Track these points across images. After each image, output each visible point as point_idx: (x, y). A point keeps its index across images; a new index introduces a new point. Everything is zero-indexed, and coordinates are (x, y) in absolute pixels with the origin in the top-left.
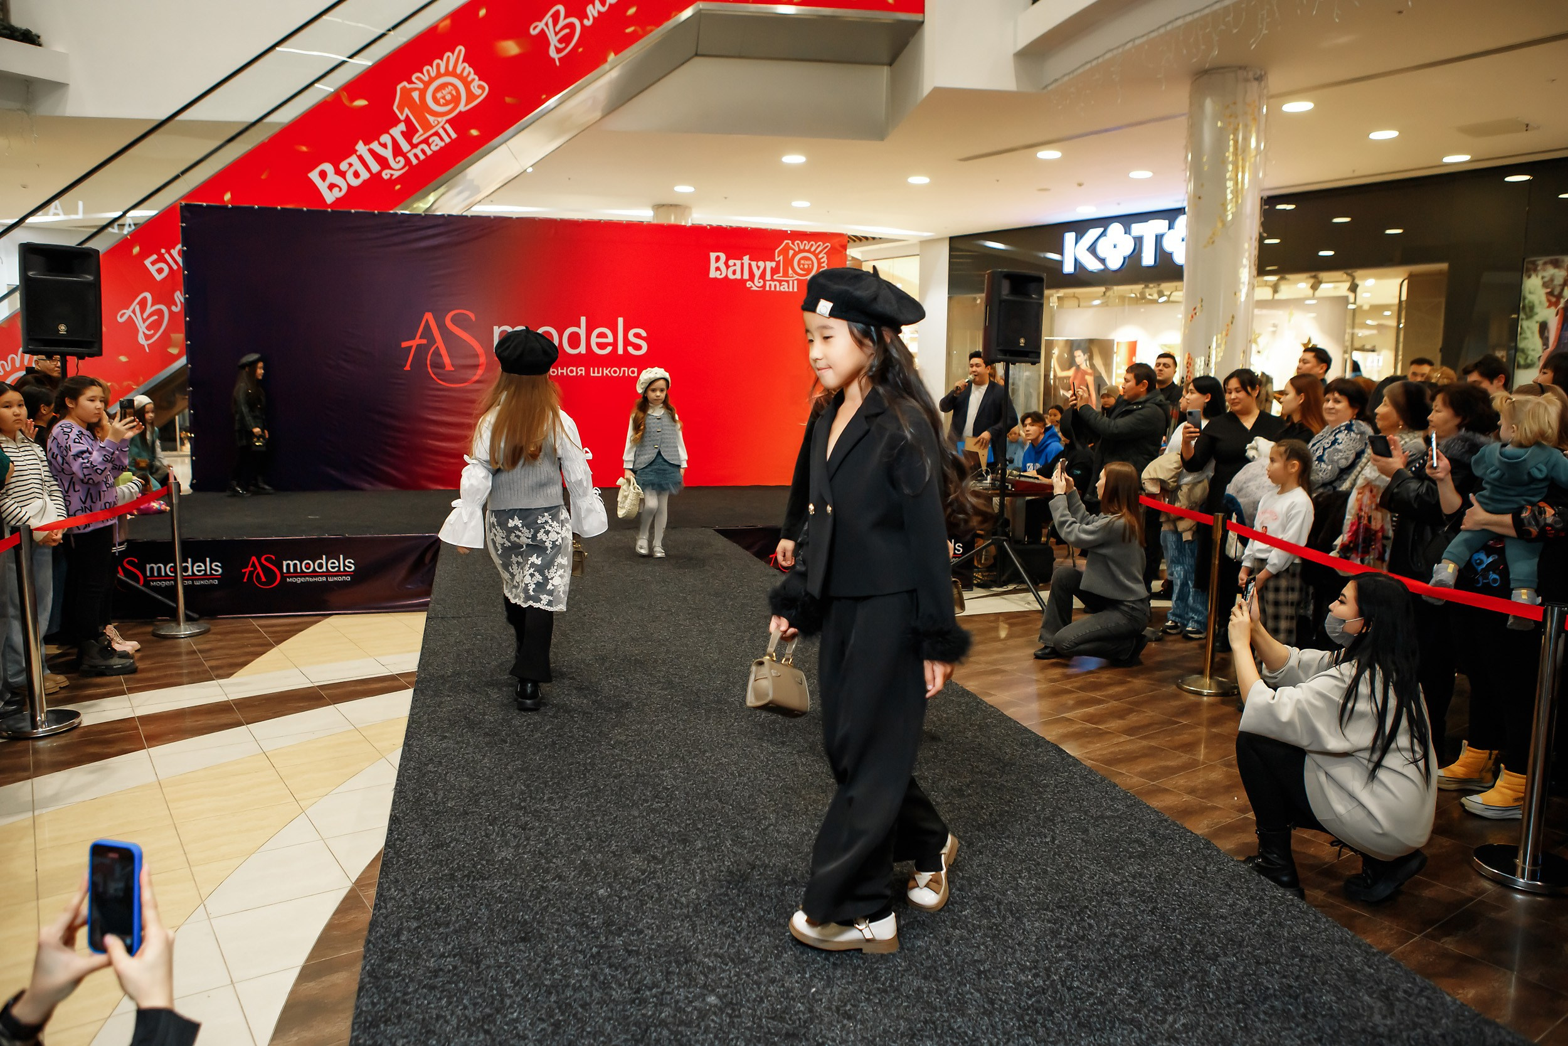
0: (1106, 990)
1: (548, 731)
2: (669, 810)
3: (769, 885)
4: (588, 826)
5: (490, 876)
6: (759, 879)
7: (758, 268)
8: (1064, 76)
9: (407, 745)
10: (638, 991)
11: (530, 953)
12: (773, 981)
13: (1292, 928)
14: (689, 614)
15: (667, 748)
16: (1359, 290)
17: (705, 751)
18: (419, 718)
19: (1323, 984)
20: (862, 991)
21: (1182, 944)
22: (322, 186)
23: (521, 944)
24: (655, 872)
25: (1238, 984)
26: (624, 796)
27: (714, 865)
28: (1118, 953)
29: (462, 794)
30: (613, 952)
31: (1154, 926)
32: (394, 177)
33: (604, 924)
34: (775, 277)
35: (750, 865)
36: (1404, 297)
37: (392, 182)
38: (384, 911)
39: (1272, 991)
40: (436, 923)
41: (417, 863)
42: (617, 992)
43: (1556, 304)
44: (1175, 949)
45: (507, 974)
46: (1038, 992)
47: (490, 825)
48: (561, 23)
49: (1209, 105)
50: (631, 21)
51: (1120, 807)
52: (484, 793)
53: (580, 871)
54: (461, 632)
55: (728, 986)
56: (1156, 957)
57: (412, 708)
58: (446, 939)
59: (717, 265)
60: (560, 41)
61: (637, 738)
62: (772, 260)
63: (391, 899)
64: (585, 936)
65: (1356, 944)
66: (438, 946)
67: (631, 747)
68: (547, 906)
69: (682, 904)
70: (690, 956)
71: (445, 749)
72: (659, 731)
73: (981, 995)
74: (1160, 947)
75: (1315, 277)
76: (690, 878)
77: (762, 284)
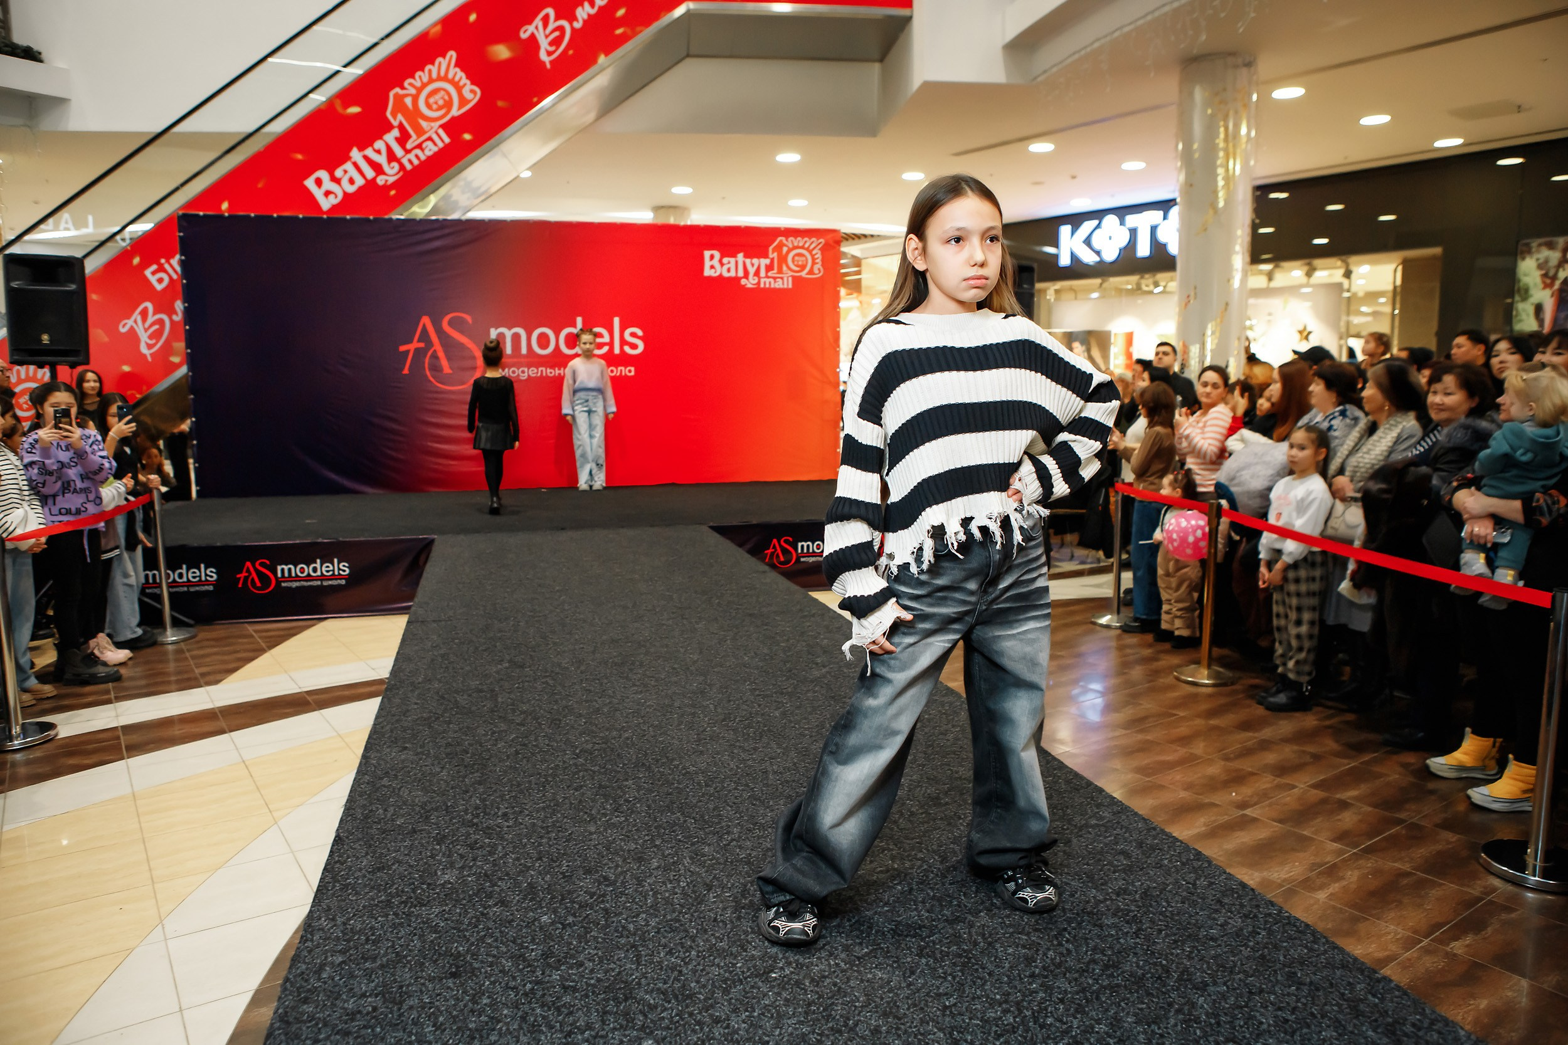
0: (1082, 1028)
1: (512, 740)
2: (628, 825)
3: (724, 909)
4: (540, 844)
5: (429, 901)
6: (715, 902)
7: (753, 265)
9: (365, 757)
10: (569, 1034)
11: (458, 991)
12: (717, 1021)
13: (1288, 951)
14: (673, 613)
15: (634, 757)
16: (1353, 276)
17: (673, 760)
18: (382, 728)
19: (1323, 1017)
20: (814, 1032)
21: (1168, 971)
22: (318, 194)
23: (450, 981)
24: (604, 895)
25: (1229, 1018)
26: (582, 810)
27: (669, 886)
28: (1098, 983)
29: (413, 810)
30: (548, 988)
31: (1138, 950)
32: (389, 183)
33: (543, 955)
34: (770, 274)
35: (707, 885)
36: (1399, 282)
37: (387, 188)
38: (309, 944)
39: (1265, 1026)
40: (363, 958)
41: (353, 889)
42: (546, 1036)
43: (1551, 285)
44: (1159, 978)
45: (429, 1017)
46: (1008, 1031)
47: (438, 844)
48: (551, 26)
49: (1199, 94)
50: (621, 22)
51: (1106, 814)
52: (436, 809)
53: (525, 895)
54: (439, 636)
55: (668, 1028)
56: (1140, 987)
57: (377, 718)
58: (370, 976)
59: (711, 263)
60: (551, 44)
61: (603, 745)
62: (766, 256)
63: (319, 929)
64: (521, 971)
65: (1358, 969)
66: (360, 983)
67: (596, 756)
68: (485, 935)
69: (629, 931)
70: (631, 993)
71: (403, 761)
72: (627, 738)
73: (945, 1035)
74: (1143, 975)
75: (1309, 264)
76: (641, 901)
77: (756, 281)
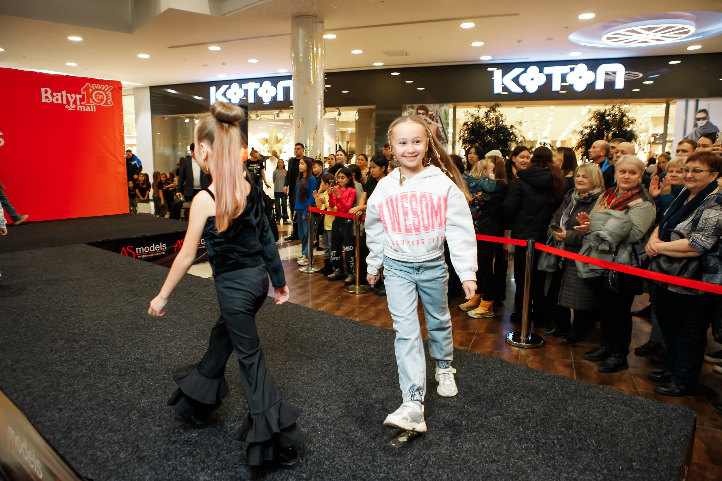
7: (72, 98)
8: (235, 10)
34: (82, 103)
36: (357, 119)
49: (301, 32)
59: (46, 95)
62: (80, 94)
77: (74, 107)
